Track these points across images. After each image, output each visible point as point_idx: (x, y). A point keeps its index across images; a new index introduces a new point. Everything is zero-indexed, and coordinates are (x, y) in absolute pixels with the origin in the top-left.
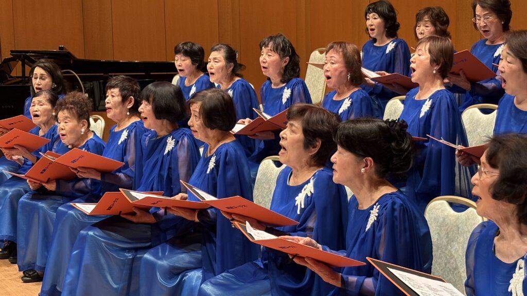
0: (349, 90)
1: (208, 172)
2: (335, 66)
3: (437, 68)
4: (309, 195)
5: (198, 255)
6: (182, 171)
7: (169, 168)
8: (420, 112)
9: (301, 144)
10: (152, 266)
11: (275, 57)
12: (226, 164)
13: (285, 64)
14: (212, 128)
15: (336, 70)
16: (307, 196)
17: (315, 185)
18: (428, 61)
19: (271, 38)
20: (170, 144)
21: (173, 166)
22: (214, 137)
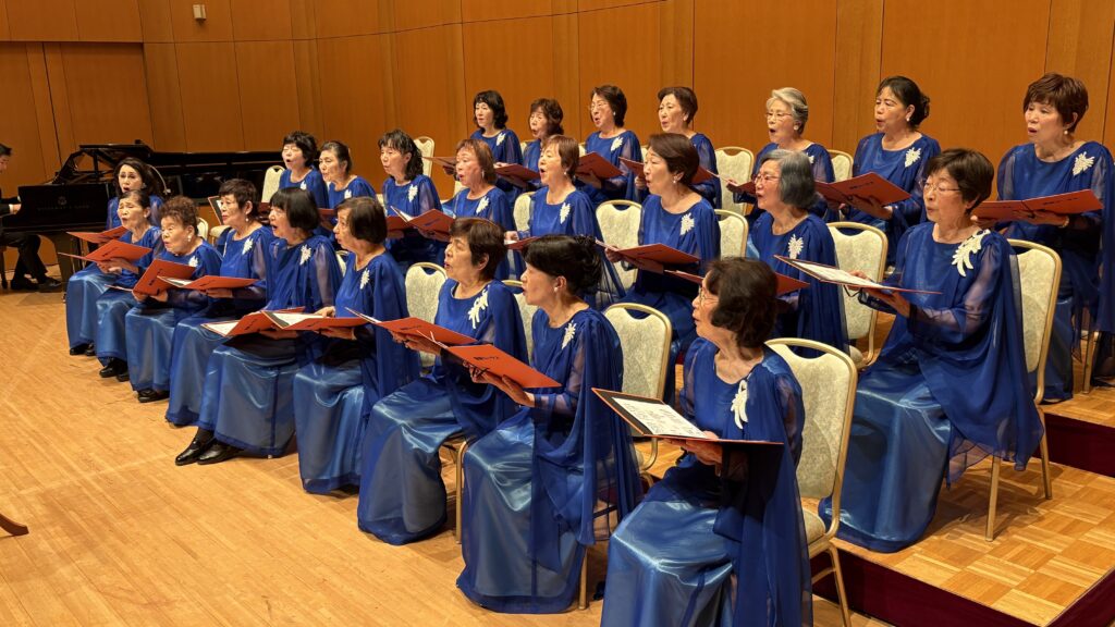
0: (483, 187)
1: (362, 286)
2: (469, 164)
3: (567, 169)
4: (484, 308)
5: (358, 372)
6: (322, 282)
7: (308, 279)
8: (559, 217)
9: (469, 262)
10: (309, 386)
11: (396, 155)
12: (381, 278)
13: (407, 161)
14: (358, 238)
15: (470, 168)
16: (481, 310)
17: (489, 299)
18: (559, 163)
19: (389, 135)
20: (306, 254)
21: (311, 276)
22: (362, 247)
